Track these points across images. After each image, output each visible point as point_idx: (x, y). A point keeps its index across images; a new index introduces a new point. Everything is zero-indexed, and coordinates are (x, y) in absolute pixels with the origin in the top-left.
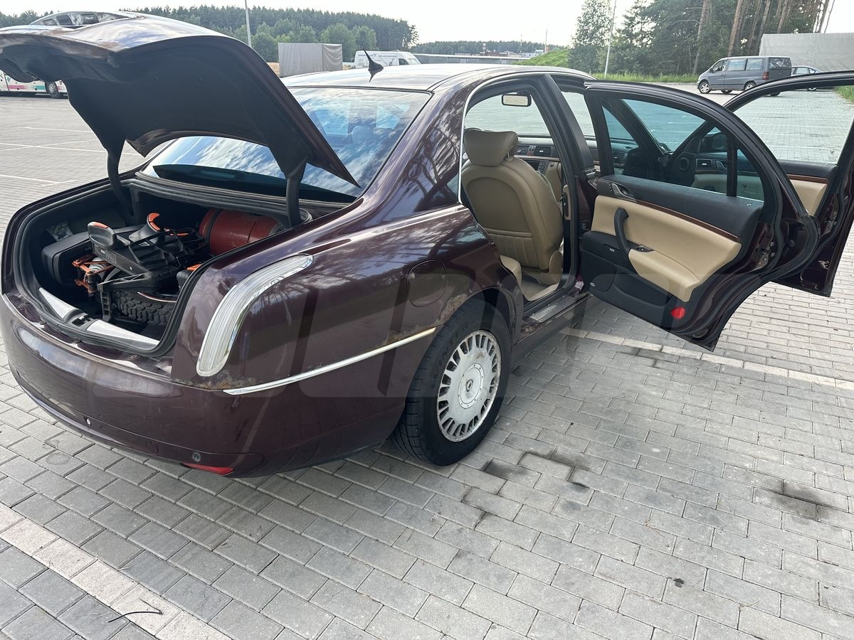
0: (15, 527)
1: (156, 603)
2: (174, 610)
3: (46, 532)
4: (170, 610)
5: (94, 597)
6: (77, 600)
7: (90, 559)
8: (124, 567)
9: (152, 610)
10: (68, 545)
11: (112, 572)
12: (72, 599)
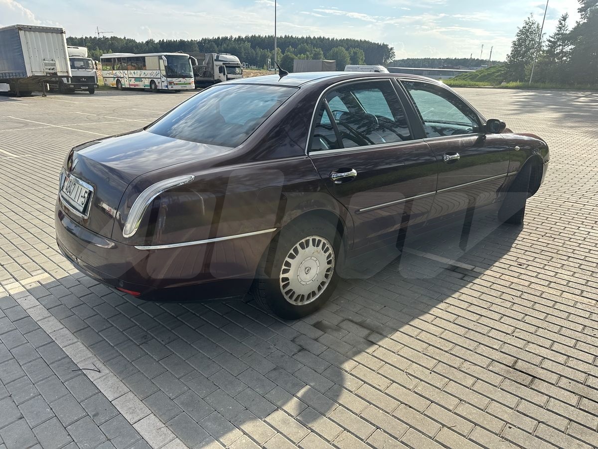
0: (46, 319)
1: (100, 366)
2: (107, 371)
3: (59, 324)
4: (105, 371)
5: (71, 359)
6: (62, 359)
7: (76, 340)
8: (91, 346)
9: (96, 369)
10: (68, 332)
11: (84, 348)
12: (60, 358)
